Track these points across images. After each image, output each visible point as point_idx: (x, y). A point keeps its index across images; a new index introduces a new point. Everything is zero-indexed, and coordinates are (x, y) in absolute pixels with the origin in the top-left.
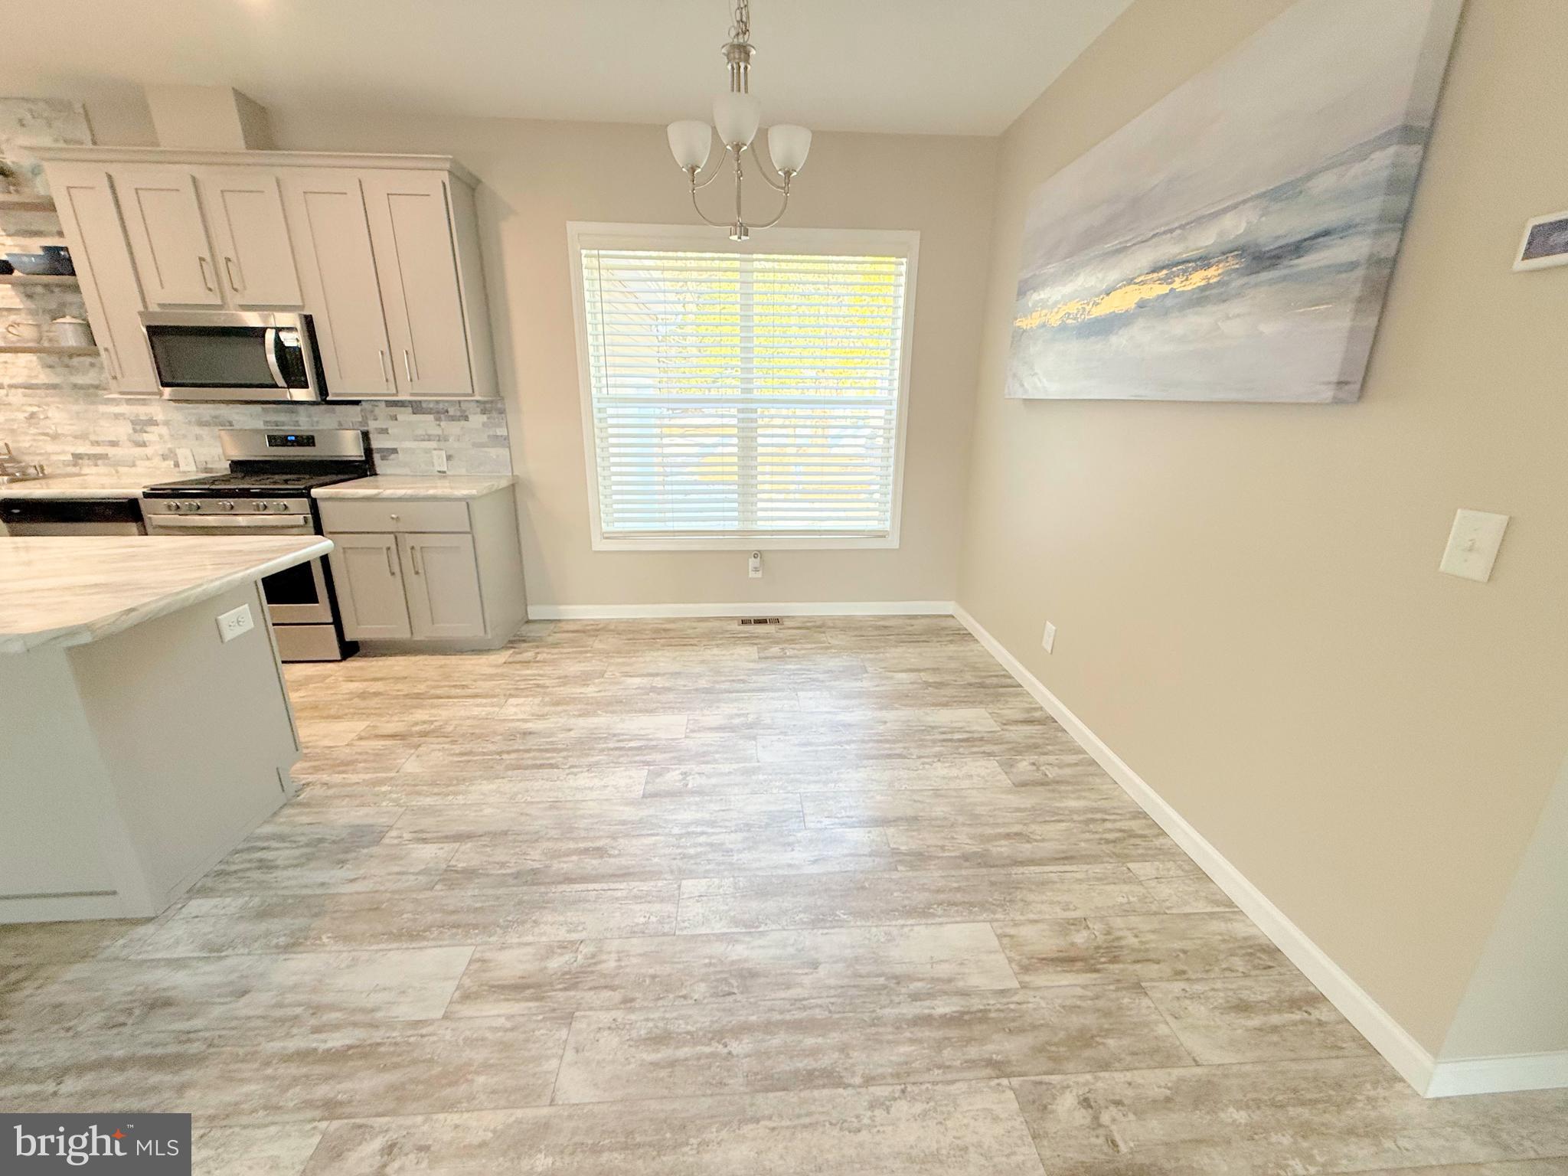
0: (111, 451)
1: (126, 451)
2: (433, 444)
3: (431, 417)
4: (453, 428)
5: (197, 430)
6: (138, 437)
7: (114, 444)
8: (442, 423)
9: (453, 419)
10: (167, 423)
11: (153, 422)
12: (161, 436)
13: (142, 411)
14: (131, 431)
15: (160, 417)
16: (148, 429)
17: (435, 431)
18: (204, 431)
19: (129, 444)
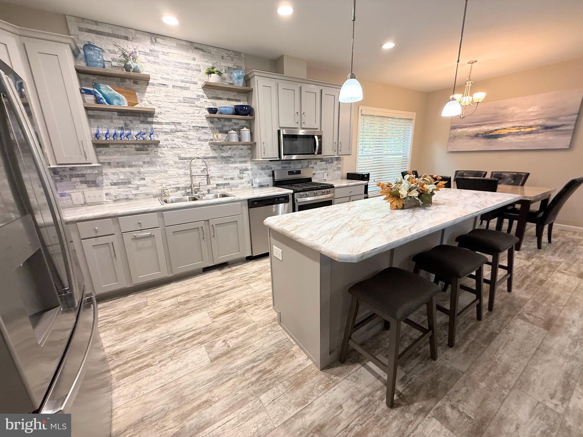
0: (231, 182)
1: (236, 181)
2: (324, 171)
3: (325, 162)
4: (329, 166)
5: (261, 171)
6: (241, 176)
7: (232, 179)
8: (327, 164)
9: (330, 163)
10: (251, 170)
11: (247, 170)
12: (248, 175)
13: (243, 165)
14: (239, 173)
15: (249, 168)
16: (244, 172)
17: (325, 167)
18: (262, 172)
19: (238, 178)
